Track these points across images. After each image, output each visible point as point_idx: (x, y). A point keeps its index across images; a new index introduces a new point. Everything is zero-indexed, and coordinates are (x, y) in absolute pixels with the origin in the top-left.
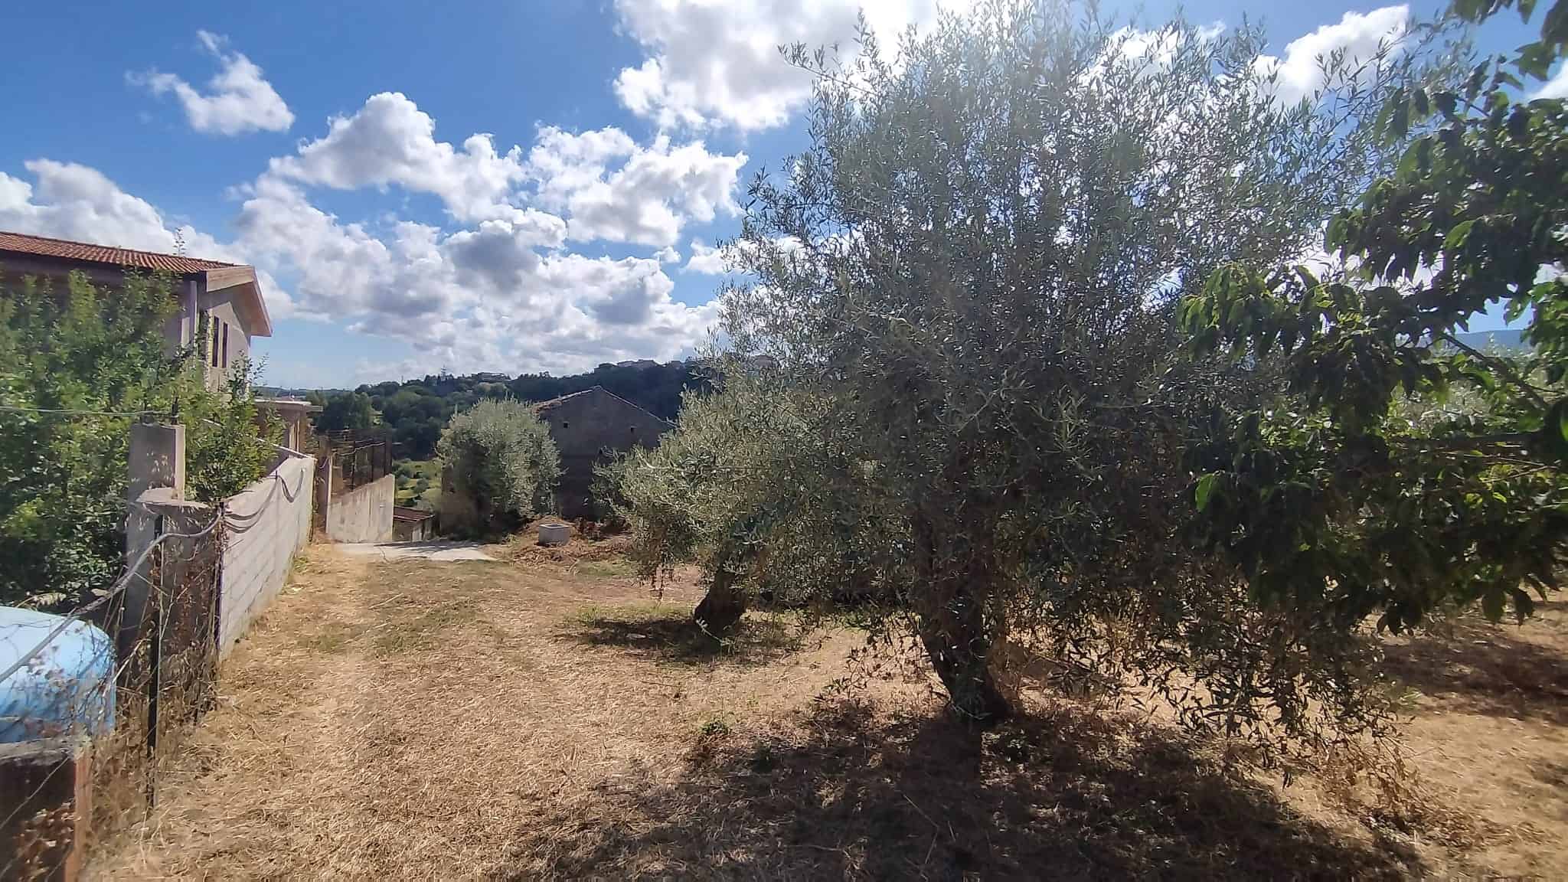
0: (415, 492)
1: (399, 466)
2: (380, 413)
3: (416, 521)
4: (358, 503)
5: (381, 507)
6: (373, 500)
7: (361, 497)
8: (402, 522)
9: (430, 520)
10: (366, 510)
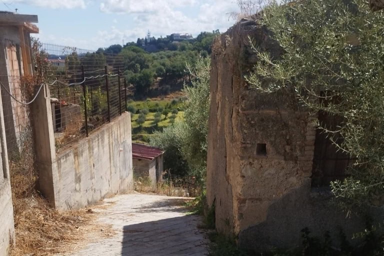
3: (151, 159)
4: (96, 150)
5: (120, 151)
6: (112, 143)
7: (99, 143)
8: (140, 160)
9: (162, 157)
10: (105, 158)
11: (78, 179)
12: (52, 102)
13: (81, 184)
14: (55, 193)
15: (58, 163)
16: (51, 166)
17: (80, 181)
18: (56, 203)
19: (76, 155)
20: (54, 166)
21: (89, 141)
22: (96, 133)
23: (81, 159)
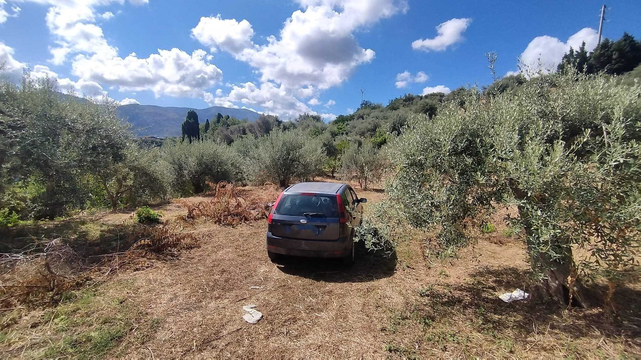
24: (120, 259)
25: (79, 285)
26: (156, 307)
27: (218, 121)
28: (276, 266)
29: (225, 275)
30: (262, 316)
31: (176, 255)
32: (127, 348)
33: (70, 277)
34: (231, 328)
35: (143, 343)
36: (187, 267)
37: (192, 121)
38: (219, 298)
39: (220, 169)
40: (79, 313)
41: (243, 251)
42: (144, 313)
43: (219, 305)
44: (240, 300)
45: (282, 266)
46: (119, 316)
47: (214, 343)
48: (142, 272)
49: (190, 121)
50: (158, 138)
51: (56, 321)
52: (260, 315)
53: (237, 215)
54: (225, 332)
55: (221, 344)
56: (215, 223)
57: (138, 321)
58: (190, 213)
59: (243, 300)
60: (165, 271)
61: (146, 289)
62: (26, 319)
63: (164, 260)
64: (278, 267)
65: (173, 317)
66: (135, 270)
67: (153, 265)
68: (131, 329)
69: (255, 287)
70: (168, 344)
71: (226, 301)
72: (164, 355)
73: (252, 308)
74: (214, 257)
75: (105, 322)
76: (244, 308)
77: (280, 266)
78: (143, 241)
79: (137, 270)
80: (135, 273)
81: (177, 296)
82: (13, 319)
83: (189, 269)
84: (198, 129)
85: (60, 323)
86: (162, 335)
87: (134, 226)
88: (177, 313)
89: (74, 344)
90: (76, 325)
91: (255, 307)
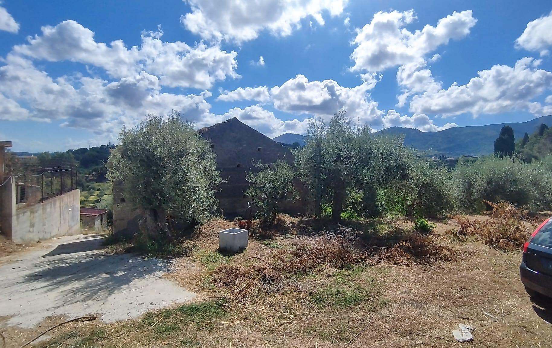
0: (99, 197)
1: (89, 185)
2: (79, 162)
3: (97, 215)
4: (48, 210)
5: (69, 211)
6: (63, 207)
7: (51, 206)
8: (88, 217)
9: (106, 214)
10: (57, 214)
11: (32, 225)
12: (17, 186)
13: (34, 228)
14: (13, 232)
15: (17, 216)
16: (12, 218)
17: (34, 227)
18: (13, 238)
19: (32, 212)
20: (14, 218)
21: (43, 205)
22: (50, 201)
23: (36, 215)
24: (387, 252)
25: (357, 262)
26: (391, 293)
27: (541, 133)
28: (532, 304)
29: (464, 292)
30: (472, 340)
31: (430, 262)
32: (360, 309)
33: (355, 255)
34: (435, 333)
35: (369, 311)
36: (433, 274)
37: (506, 137)
38: (443, 307)
39: (514, 189)
40: (349, 278)
41: (500, 277)
42: (382, 293)
43: (440, 313)
44: (463, 318)
45: (541, 308)
46: (366, 289)
47: (415, 336)
48: (398, 266)
49: (503, 137)
50: (475, 156)
51: (338, 277)
52: (471, 337)
53: (515, 239)
54: (429, 334)
55: (419, 340)
56: (486, 243)
57: (374, 296)
58: (463, 229)
59: (466, 319)
60: (414, 271)
61: (394, 279)
62: (326, 271)
63: (420, 263)
64: (534, 307)
65: (398, 304)
66: (394, 264)
67: (408, 264)
68: (368, 300)
69: (488, 314)
70: (383, 320)
71: (448, 313)
72: (377, 325)
73: (468, 329)
74: (464, 273)
75: (357, 289)
76: (460, 325)
77: (537, 306)
78: (404, 243)
79: (396, 264)
80: (394, 266)
81: (411, 292)
82: (322, 268)
83: (434, 276)
84: (513, 145)
85: (338, 279)
86: (383, 312)
87: (410, 231)
88: (402, 303)
89: (338, 293)
90: (344, 283)
91: (472, 330)
